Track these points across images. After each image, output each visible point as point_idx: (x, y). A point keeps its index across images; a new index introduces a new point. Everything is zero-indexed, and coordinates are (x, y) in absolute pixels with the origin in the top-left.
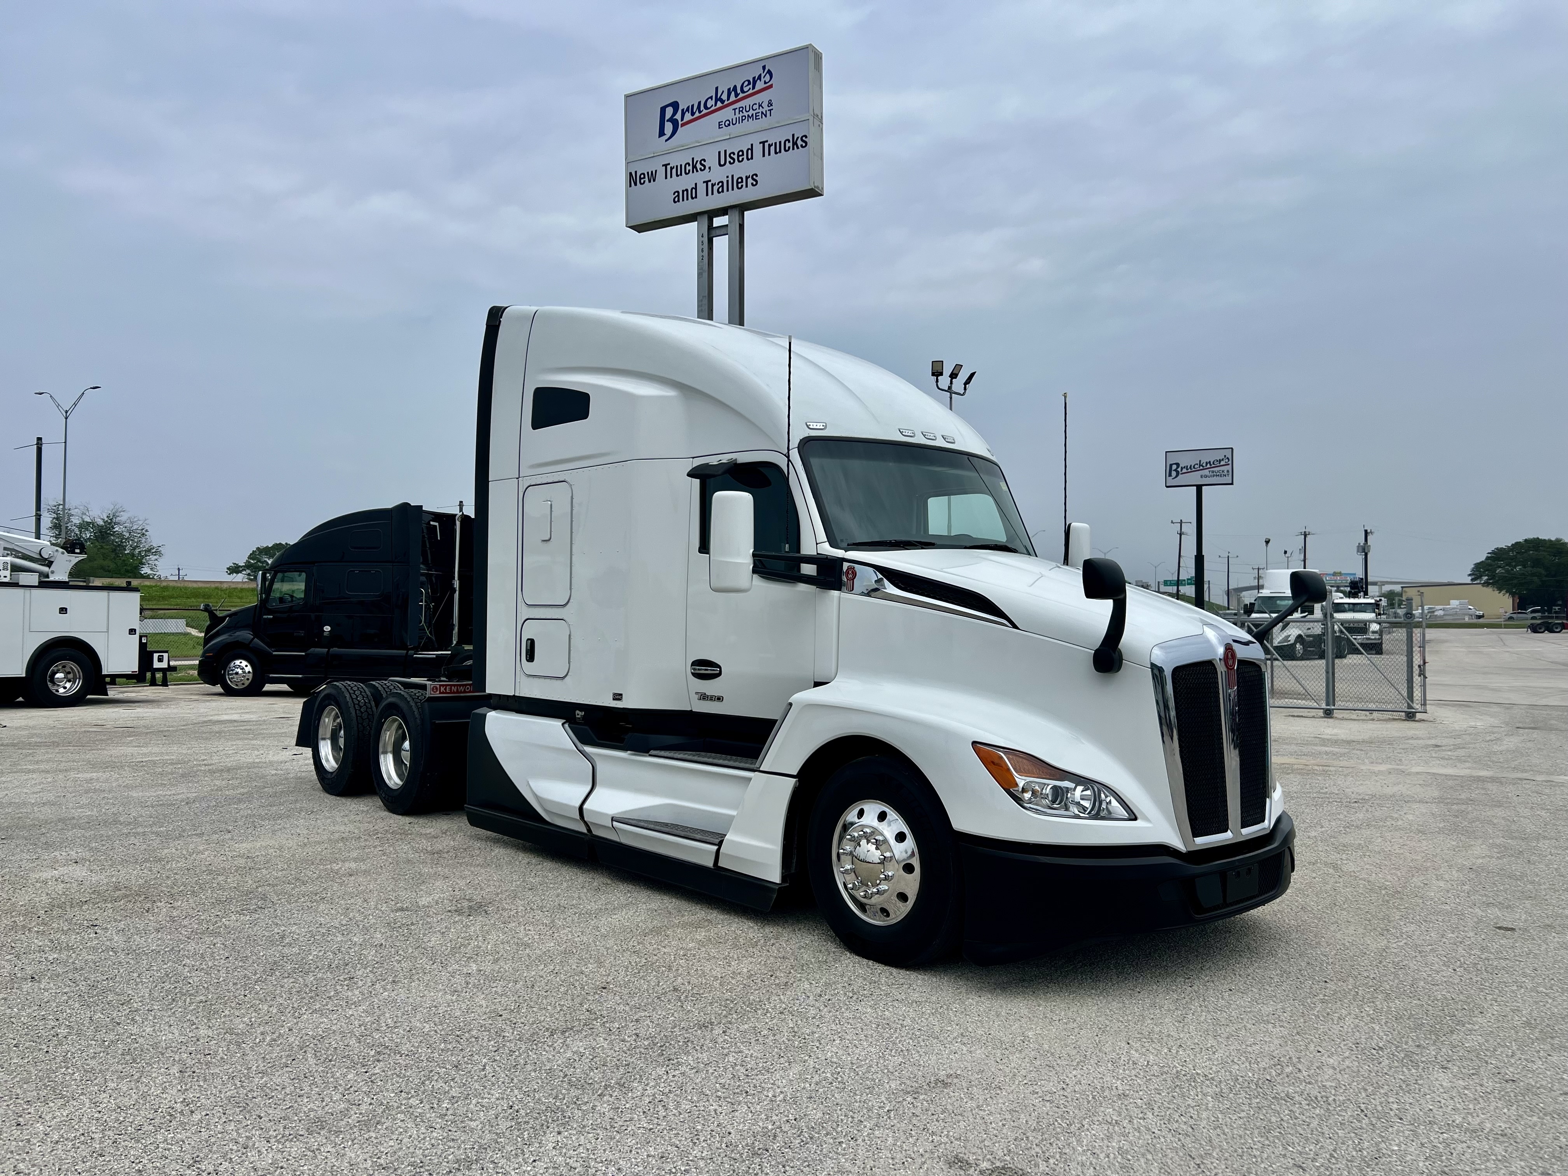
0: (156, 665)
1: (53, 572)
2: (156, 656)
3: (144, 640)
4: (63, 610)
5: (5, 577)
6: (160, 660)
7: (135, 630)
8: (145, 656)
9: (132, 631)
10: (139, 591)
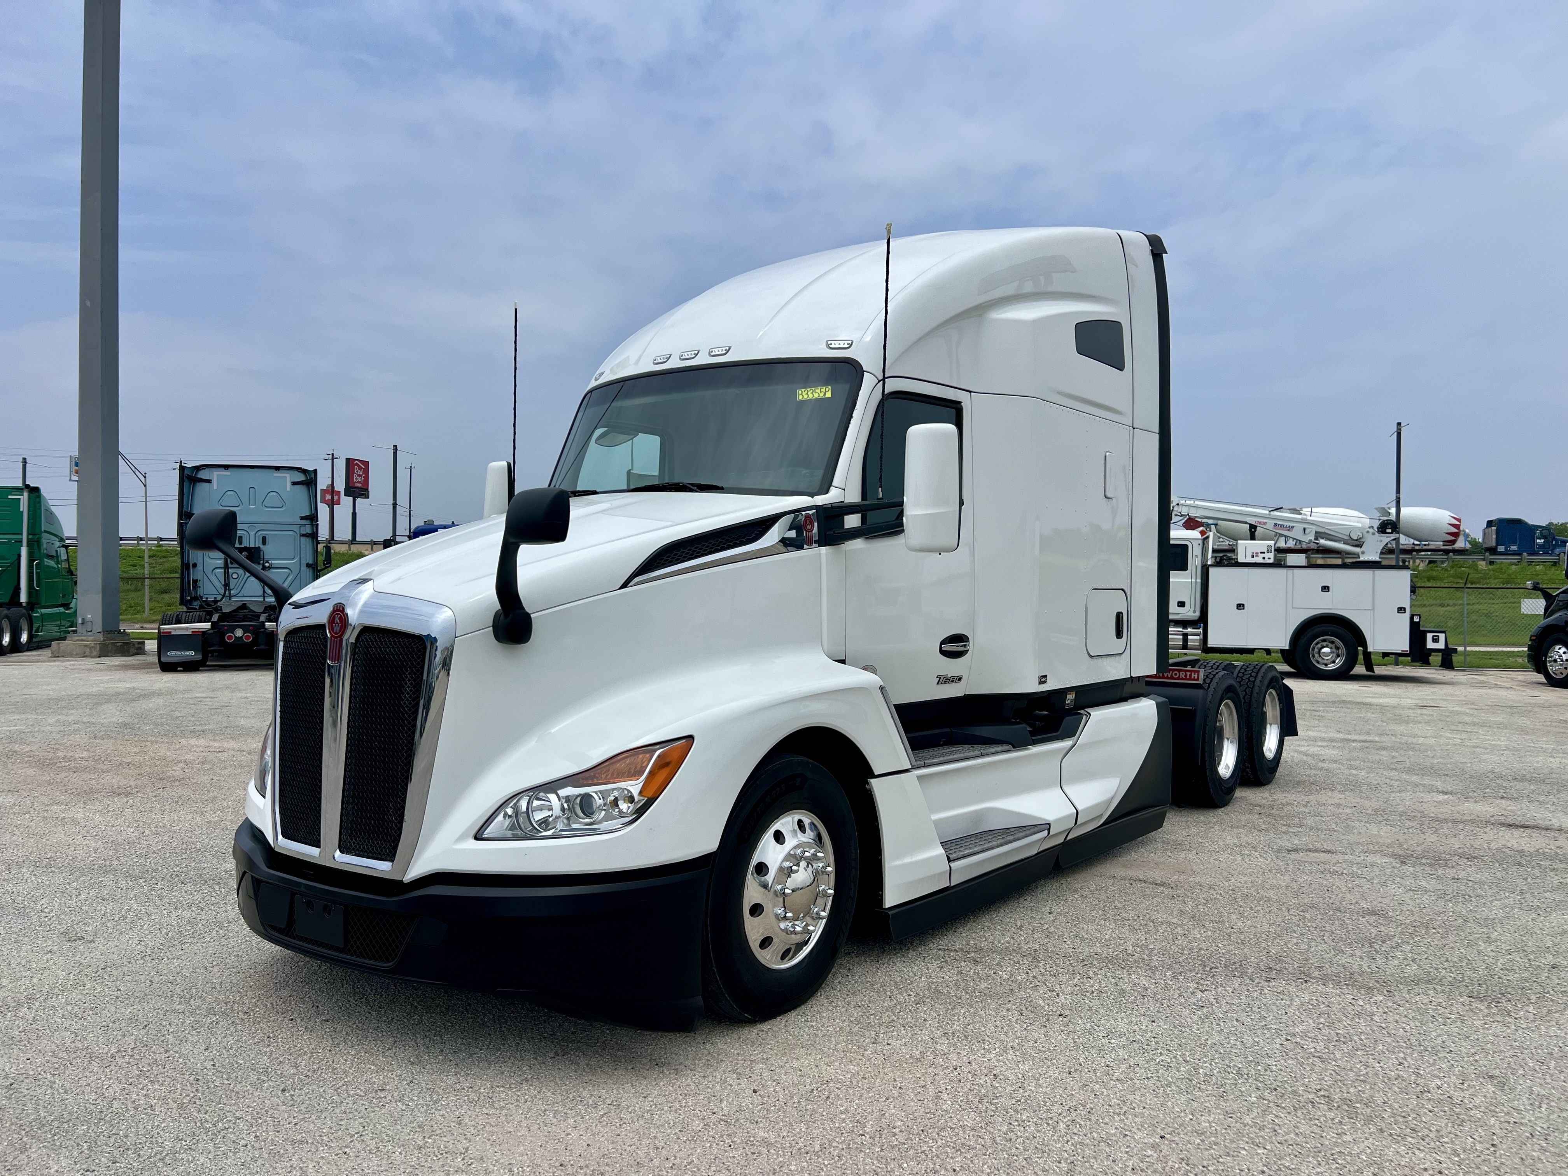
0: (1430, 645)
1: (1363, 553)
2: (1429, 636)
3: (1416, 619)
4: (1325, 589)
5: (1269, 558)
6: (1436, 640)
7: (1405, 609)
8: (1417, 634)
9: (1401, 610)
10: (1409, 568)
